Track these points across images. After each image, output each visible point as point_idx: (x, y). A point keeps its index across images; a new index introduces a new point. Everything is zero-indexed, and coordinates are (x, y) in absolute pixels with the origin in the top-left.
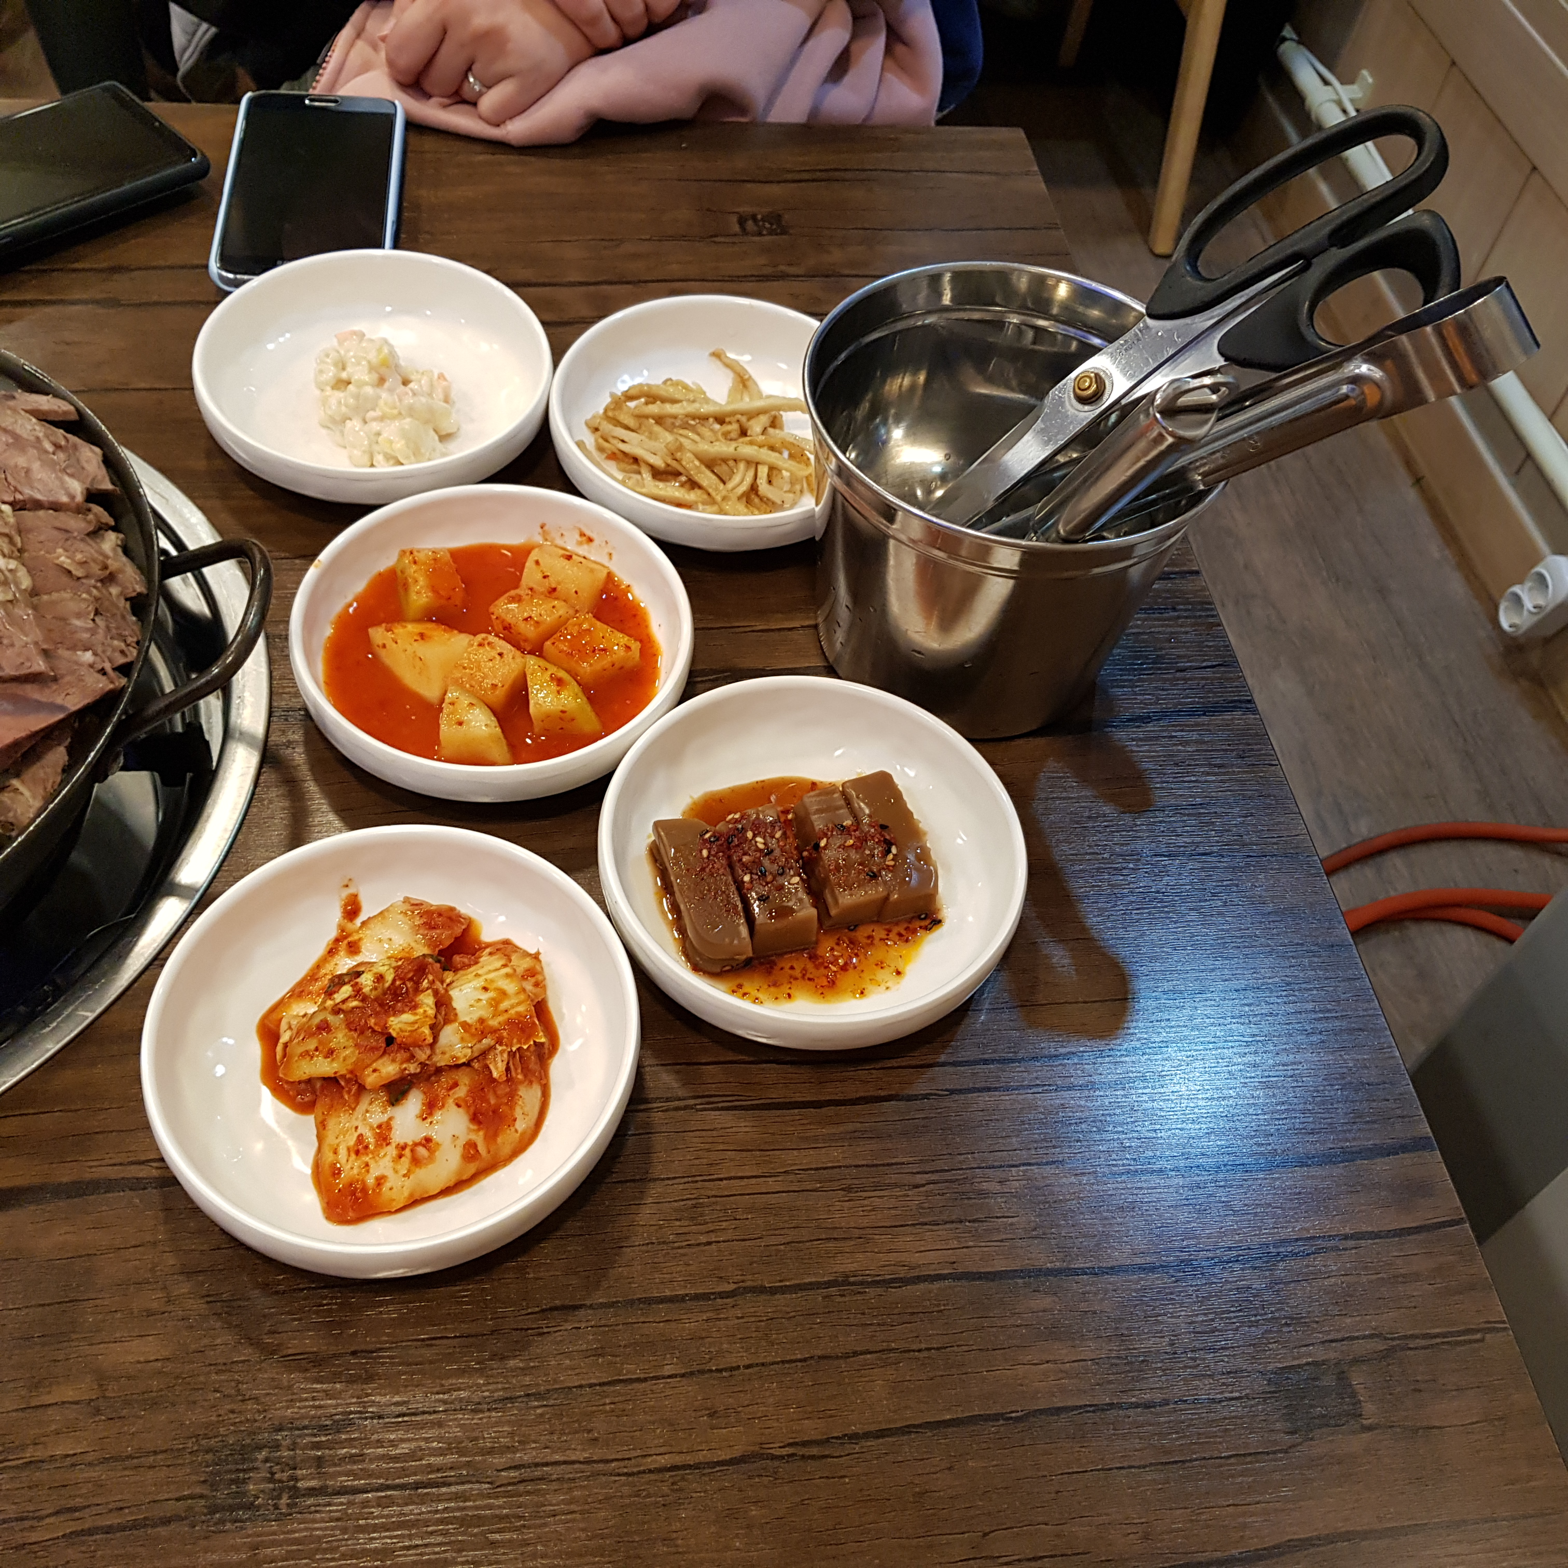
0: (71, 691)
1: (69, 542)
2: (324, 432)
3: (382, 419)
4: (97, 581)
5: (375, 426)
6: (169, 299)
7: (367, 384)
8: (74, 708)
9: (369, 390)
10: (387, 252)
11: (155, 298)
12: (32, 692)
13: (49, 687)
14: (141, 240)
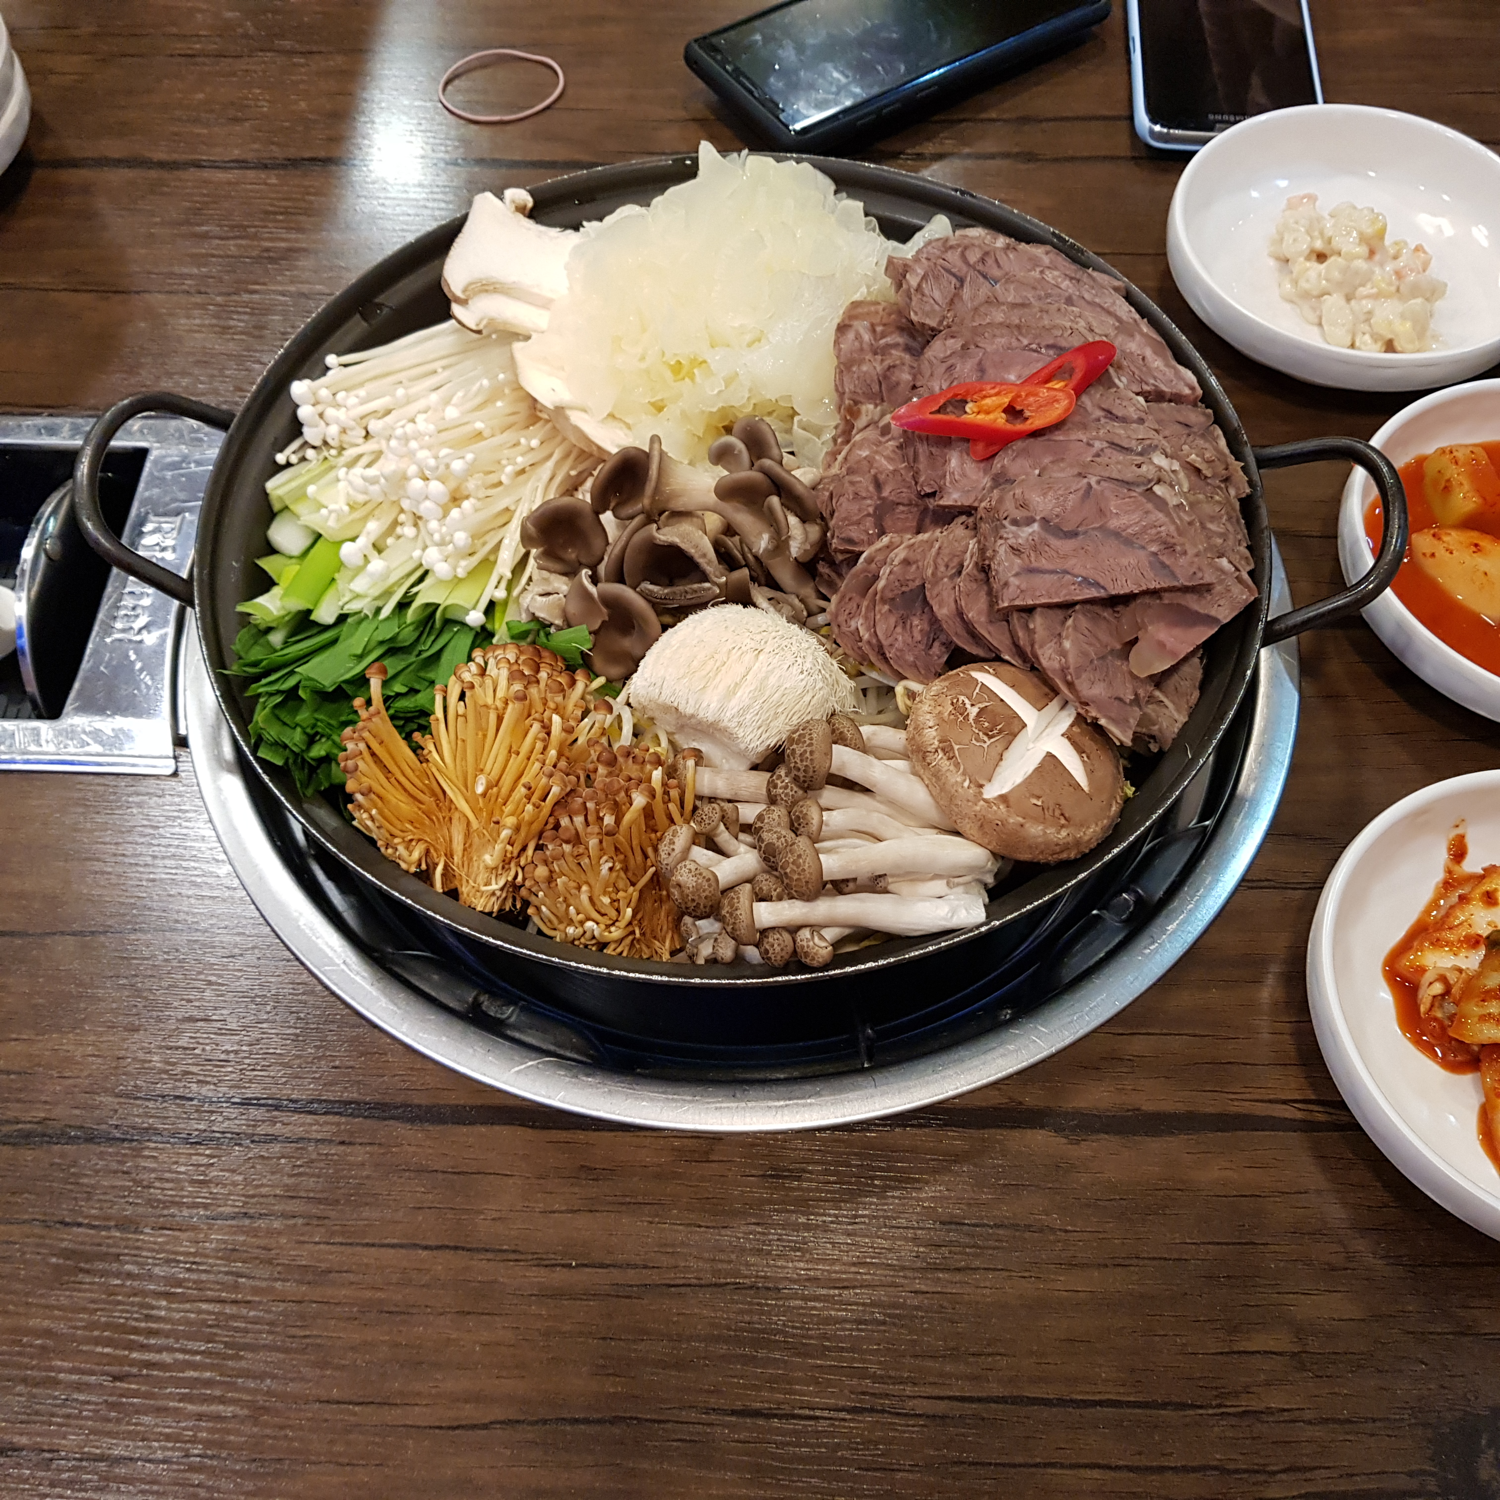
0: (1221, 602)
1: (1191, 438)
2: (1288, 306)
3: (1376, 297)
4: (1221, 481)
5: (1368, 305)
6: (1085, 154)
7: (1358, 257)
8: (1225, 621)
9: (1361, 264)
10: (1321, 107)
11: (1070, 153)
12: (1192, 602)
13: (1205, 598)
14: (1041, 88)
